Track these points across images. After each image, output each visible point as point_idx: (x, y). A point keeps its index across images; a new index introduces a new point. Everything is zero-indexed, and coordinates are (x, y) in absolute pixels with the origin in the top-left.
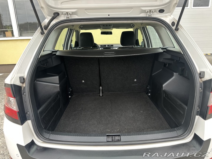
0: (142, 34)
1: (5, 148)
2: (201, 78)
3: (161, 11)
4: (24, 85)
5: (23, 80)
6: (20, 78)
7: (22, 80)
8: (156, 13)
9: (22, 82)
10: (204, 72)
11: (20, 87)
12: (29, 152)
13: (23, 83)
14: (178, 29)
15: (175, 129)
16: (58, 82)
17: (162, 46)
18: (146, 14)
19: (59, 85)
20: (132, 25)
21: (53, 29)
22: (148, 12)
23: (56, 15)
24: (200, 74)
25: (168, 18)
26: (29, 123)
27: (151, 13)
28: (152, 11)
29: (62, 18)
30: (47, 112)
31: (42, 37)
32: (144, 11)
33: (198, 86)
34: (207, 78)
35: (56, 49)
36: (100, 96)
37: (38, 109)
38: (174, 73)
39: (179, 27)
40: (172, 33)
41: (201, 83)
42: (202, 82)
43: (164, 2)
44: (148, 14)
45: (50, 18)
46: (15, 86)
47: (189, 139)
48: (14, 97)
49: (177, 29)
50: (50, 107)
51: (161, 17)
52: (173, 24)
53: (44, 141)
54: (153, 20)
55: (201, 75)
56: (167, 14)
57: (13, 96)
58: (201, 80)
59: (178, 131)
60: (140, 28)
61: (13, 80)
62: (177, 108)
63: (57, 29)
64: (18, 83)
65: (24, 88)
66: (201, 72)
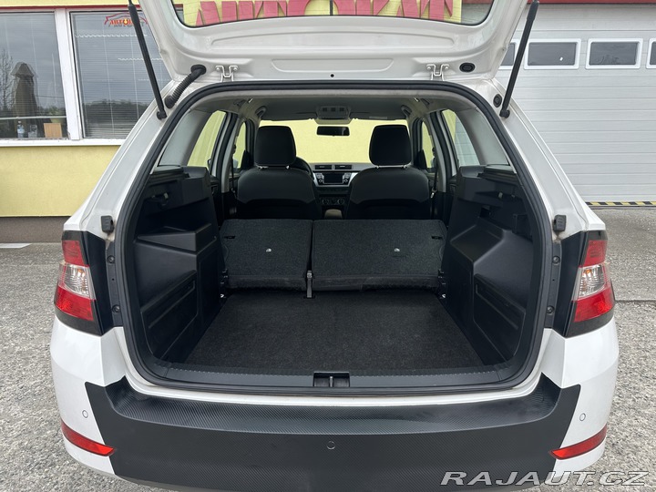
0: (430, 133)
1: (35, 433)
2: (558, 232)
3: (467, 68)
4: (112, 238)
5: (109, 224)
6: (104, 219)
7: (107, 224)
8: (453, 73)
9: (108, 228)
10: (564, 217)
11: (100, 242)
12: (115, 404)
13: (109, 232)
14: (509, 111)
15: (495, 366)
16: (194, 249)
17: (476, 163)
18: (428, 74)
19: (195, 256)
20: (403, 109)
21: (187, 105)
22: (432, 70)
23: (199, 71)
24: (555, 222)
25: (487, 86)
26: (118, 333)
27: (442, 73)
28: (444, 67)
29: (212, 79)
30: (161, 317)
31: (160, 125)
32: (423, 68)
33: (547, 251)
34: (570, 230)
35: (192, 163)
36: (306, 297)
37: (142, 305)
38: (505, 231)
39: (510, 107)
40: (492, 121)
41: (558, 244)
42: (559, 242)
43: (471, 46)
44: (434, 73)
45: (181, 79)
46: (90, 236)
47: (526, 388)
48: (88, 264)
49: (505, 114)
50: (170, 309)
51: (466, 83)
52: (497, 100)
53: (151, 380)
54: (445, 90)
55: (557, 223)
56: (482, 77)
57: (83, 261)
58: (558, 238)
59: (500, 372)
60: (425, 116)
61: (87, 221)
62: (505, 317)
63: (195, 109)
64: (98, 231)
65: (112, 244)
66: (557, 216)
